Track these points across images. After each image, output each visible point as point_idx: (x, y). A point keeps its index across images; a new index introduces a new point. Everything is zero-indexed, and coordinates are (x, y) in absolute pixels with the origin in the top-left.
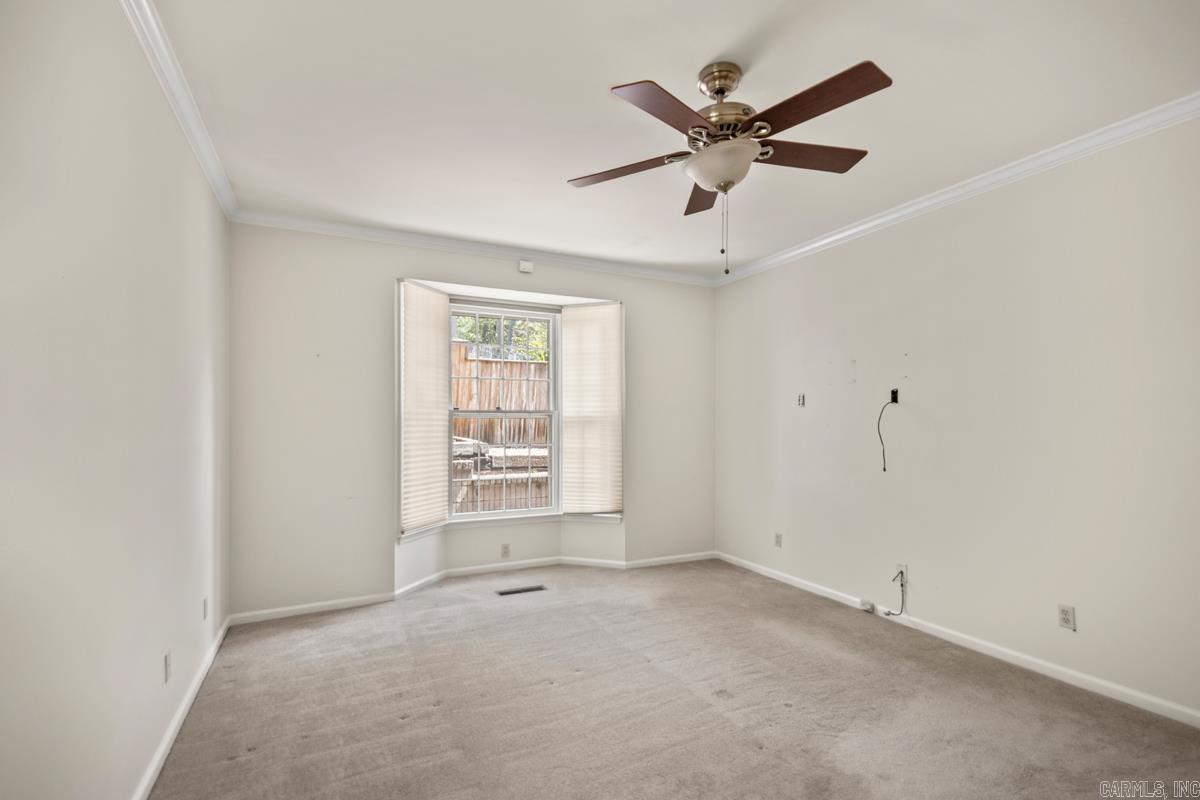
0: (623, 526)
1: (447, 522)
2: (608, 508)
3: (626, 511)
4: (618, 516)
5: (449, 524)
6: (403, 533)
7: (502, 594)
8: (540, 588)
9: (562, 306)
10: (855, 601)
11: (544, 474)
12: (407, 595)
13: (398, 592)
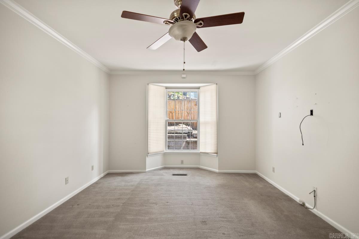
0: (218, 158)
1: (165, 152)
2: (213, 152)
3: (218, 153)
4: (216, 154)
5: (165, 153)
6: (148, 154)
7: (174, 175)
8: (186, 175)
9: (200, 87)
10: (297, 199)
11: (196, 140)
12: (149, 172)
13: (147, 170)
